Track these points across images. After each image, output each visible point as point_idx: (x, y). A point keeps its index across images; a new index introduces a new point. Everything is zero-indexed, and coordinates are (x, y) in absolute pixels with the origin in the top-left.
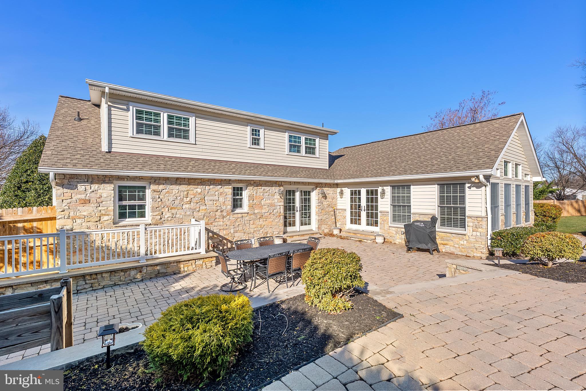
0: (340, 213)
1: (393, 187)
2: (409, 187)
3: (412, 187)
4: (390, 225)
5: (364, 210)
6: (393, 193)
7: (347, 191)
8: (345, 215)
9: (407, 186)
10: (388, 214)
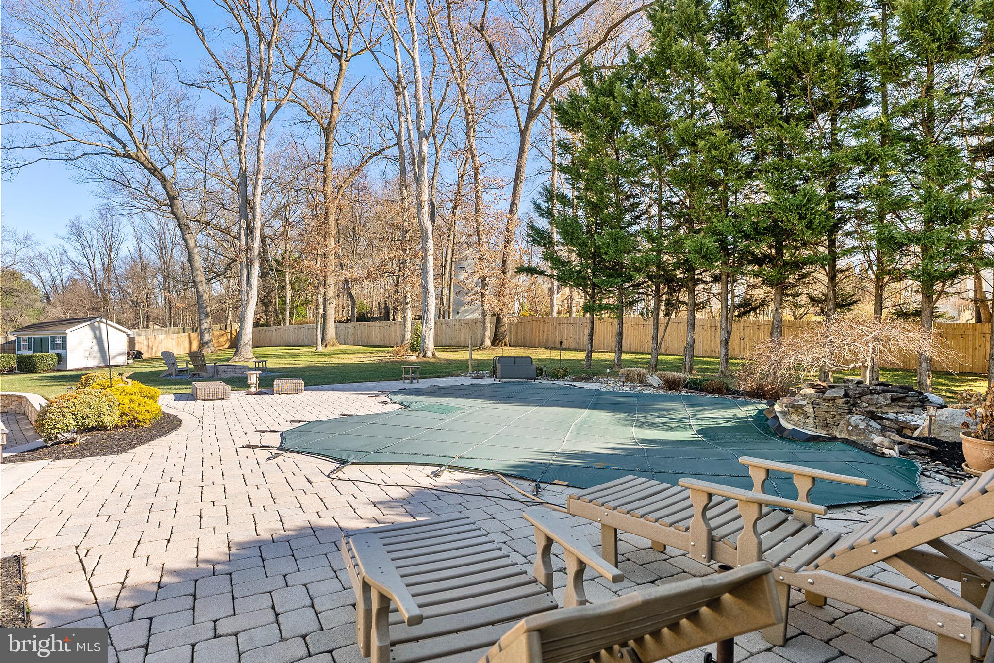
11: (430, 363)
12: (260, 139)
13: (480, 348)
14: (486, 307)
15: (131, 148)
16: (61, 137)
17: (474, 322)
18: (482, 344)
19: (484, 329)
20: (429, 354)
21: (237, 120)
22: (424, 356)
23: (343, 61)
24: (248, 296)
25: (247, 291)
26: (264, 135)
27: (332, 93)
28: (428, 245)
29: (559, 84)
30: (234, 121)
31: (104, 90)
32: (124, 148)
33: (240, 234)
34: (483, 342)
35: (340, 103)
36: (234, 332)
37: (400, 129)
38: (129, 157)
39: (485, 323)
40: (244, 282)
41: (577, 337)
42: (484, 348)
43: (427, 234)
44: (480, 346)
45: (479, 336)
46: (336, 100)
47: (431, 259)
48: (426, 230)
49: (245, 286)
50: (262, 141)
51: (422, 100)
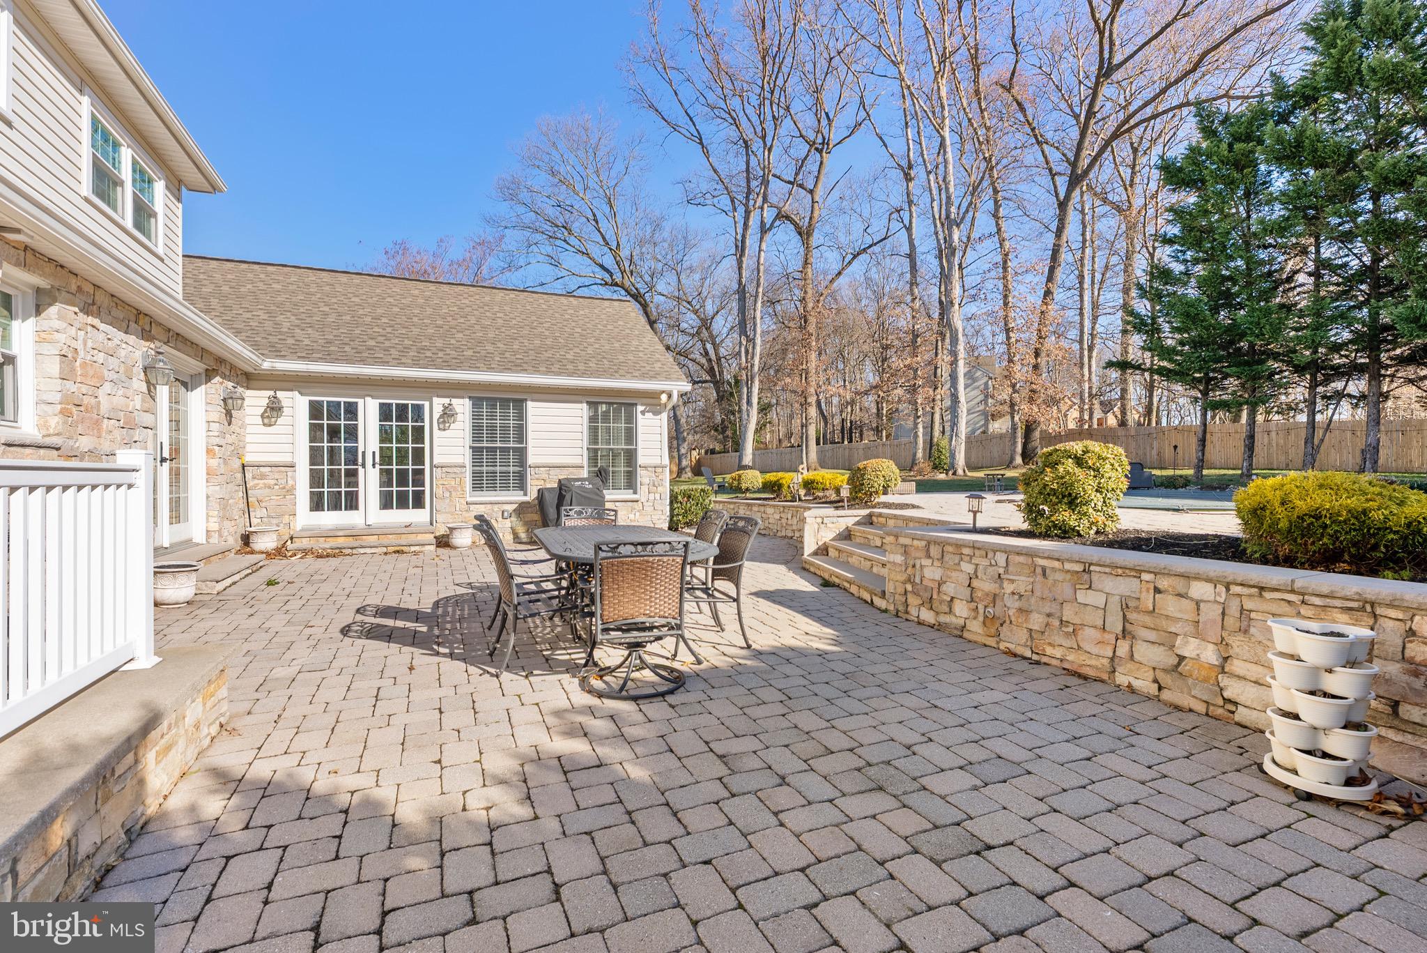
0: (263, 477)
1: (477, 402)
2: (520, 404)
3: (530, 404)
4: (469, 499)
5: (374, 465)
6: (476, 416)
7: (297, 405)
8: (290, 482)
9: (515, 401)
10: (464, 470)
11: (961, 480)
12: (760, 251)
13: (1008, 466)
14: (1017, 418)
15: (618, 278)
16: (564, 273)
17: (1001, 436)
18: (1011, 462)
19: (1015, 443)
20: (960, 472)
21: (737, 234)
22: (954, 474)
23: (824, 154)
24: (748, 415)
25: (747, 410)
26: (764, 246)
27: (811, 192)
28: (959, 347)
29: (1118, 136)
30: (734, 234)
31: (597, 222)
32: (611, 276)
33: (740, 351)
34: (1012, 459)
35: (820, 201)
36: (693, 459)
37: (910, 221)
38: (616, 285)
39: (1015, 438)
40: (745, 401)
41: (1141, 452)
42: (1014, 467)
43: (957, 335)
44: (1009, 464)
45: (1008, 452)
46: (817, 198)
47: (961, 363)
48: (956, 330)
49: (745, 405)
50: (762, 253)
51: (952, 183)
